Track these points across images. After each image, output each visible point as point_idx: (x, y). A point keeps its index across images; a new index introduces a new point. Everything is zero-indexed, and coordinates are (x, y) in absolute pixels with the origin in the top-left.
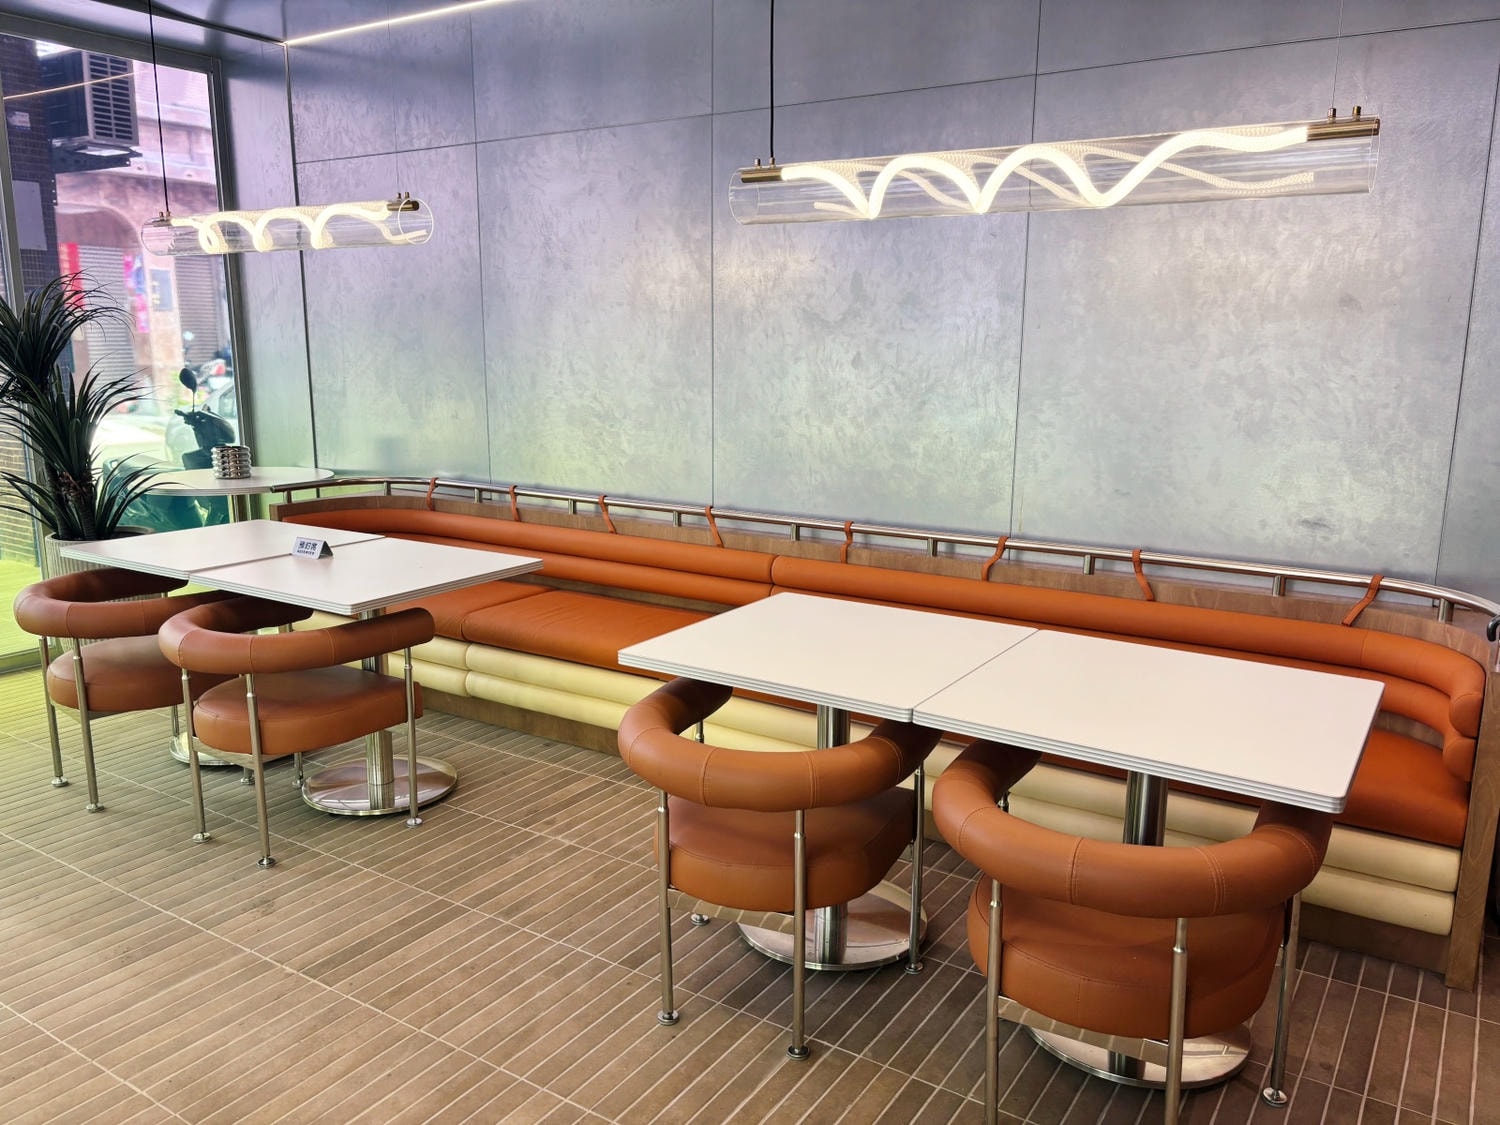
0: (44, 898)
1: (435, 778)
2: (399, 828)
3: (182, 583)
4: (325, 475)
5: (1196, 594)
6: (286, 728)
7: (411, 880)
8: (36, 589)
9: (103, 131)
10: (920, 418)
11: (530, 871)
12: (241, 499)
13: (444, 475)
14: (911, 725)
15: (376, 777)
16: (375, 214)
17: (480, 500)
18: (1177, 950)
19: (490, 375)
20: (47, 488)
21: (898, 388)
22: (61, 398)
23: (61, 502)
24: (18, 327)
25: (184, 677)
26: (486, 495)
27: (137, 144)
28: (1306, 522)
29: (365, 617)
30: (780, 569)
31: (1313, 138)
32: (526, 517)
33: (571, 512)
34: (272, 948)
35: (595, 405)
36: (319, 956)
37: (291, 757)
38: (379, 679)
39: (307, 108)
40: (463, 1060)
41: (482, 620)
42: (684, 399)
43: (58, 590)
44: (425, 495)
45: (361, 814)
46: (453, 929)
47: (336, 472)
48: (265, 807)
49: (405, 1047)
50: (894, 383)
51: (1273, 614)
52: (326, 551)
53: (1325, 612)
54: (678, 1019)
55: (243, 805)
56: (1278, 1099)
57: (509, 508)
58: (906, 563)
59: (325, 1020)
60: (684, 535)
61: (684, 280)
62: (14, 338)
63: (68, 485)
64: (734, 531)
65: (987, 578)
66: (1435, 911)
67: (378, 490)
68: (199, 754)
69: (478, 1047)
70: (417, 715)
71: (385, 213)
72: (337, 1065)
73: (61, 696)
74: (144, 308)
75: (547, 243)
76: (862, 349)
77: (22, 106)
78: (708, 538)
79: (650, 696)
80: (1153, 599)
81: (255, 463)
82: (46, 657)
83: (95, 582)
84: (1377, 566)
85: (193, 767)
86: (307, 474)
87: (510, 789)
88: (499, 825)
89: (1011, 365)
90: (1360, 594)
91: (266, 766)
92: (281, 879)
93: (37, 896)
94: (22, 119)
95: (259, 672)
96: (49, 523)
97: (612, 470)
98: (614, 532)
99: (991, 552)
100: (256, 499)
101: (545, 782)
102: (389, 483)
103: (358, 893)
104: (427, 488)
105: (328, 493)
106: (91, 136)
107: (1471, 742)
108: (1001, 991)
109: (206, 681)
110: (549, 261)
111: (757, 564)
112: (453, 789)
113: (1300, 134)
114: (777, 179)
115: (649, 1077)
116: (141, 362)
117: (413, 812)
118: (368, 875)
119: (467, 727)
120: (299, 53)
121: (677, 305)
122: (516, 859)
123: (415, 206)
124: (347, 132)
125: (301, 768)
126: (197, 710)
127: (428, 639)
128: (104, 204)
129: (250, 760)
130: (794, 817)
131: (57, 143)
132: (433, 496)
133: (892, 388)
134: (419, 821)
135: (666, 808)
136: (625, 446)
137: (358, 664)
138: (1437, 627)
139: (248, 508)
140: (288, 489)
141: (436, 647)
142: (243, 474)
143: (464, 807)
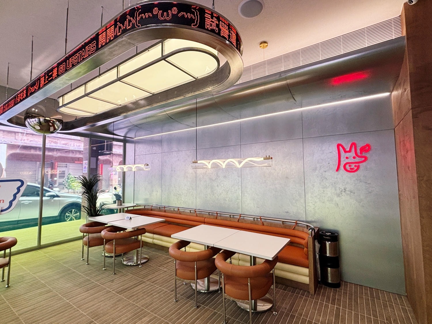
0: (75, 280)
1: (145, 258)
2: (138, 267)
3: (107, 224)
4: (135, 205)
5: (270, 224)
6: (120, 249)
7: (138, 277)
8: (84, 225)
9: (107, 150)
10: (227, 195)
11: (158, 275)
12: (120, 209)
13: (154, 204)
14: (213, 247)
15: (135, 258)
16: (142, 166)
17: (159, 208)
18: (249, 284)
19: (162, 188)
20: (89, 208)
21: (224, 190)
22: (93, 193)
23: (91, 210)
24: (88, 182)
25: (104, 240)
26: (160, 208)
27: (112, 151)
28: (286, 212)
29: (135, 229)
30: (206, 220)
31: (264, 159)
32: (166, 212)
33: (173, 210)
34: (112, 288)
35: (178, 193)
36: (120, 290)
37: (121, 255)
38: (137, 241)
39: (137, 148)
40: (140, 308)
41: (157, 230)
42: (192, 192)
43: (87, 225)
44: (150, 208)
45: (132, 265)
46: (143, 285)
47: (137, 204)
48: (115, 264)
49: (130, 306)
50: (223, 189)
51: (282, 227)
52: (131, 218)
53: (289, 227)
54: (177, 301)
55: (111, 264)
56: (276, 314)
57: (163, 210)
58: (226, 219)
59: (118, 301)
60: (191, 214)
61: (192, 173)
62: (87, 184)
63: (92, 207)
64: (199, 214)
65: (238, 222)
66: (306, 280)
67: (143, 207)
68: (105, 254)
69: (142, 306)
70: (142, 247)
71: (144, 166)
72: (118, 309)
73: (85, 244)
74: (112, 174)
75: (172, 167)
76: (218, 184)
77: (95, 146)
78: (195, 215)
79: (176, 243)
80: (263, 225)
81: (124, 202)
82: (84, 237)
83: (93, 224)
84: (297, 219)
85: (104, 256)
86: (132, 205)
87: (158, 260)
88: (155, 267)
89: (240, 187)
90: (294, 224)
91: (116, 256)
92: (116, 276)
93: (74, 279)
94: (95, 148)
95: (117, 239)
96: (88, 214)
97: (180, 203)
98: (180, 214)
99: (239, 217)
100: (123, 209)
101: (164, 259)
102: (145, 206)
103: (128, 279)
104: (151, 207)
105: (135, 208)
106: (105, 151)
107: (307, 249)
108: (225, 293)
109: (108, 241)
110: (172, 170)
111: (202, 219)
112: (148, 260)
113: (262, 159)
114: (197, 162)
115: (170, 311)
116: (111, 184)
117: (140, 265)
118: (131, 276)
119: (153, 249)
120: (137, 140)
121: (191, 177)
122: (156, 273)
123: (148, 165)
124: (143, 151)
125: (123, 257)
126: (106, 246)
127: (145, 233)
128: (108, 158)
129: (113, 255)
130: (195, 263)
131: (100, 151)
132: (152, 208)
133: (223, 190)
134: (141, 266)
135: (176, 262)
136: (182, 199)
137: (134, 237)
138: (305, 230)
139: (121, 211)
140: (128, 207)
141: (147, 234)
142: (121, 205)
143: (149, 263)
